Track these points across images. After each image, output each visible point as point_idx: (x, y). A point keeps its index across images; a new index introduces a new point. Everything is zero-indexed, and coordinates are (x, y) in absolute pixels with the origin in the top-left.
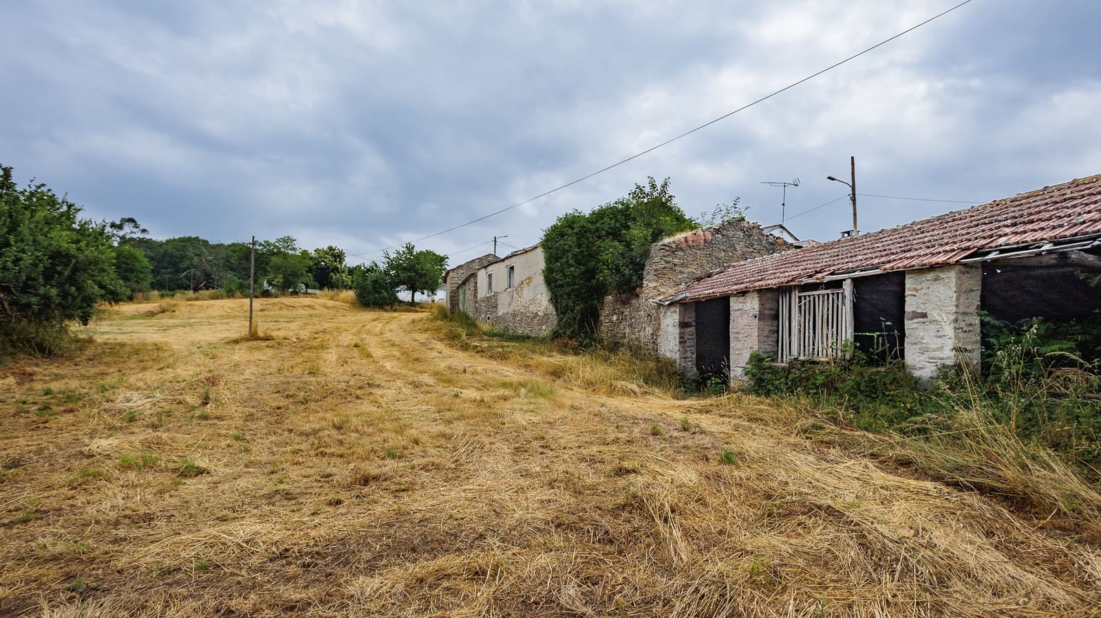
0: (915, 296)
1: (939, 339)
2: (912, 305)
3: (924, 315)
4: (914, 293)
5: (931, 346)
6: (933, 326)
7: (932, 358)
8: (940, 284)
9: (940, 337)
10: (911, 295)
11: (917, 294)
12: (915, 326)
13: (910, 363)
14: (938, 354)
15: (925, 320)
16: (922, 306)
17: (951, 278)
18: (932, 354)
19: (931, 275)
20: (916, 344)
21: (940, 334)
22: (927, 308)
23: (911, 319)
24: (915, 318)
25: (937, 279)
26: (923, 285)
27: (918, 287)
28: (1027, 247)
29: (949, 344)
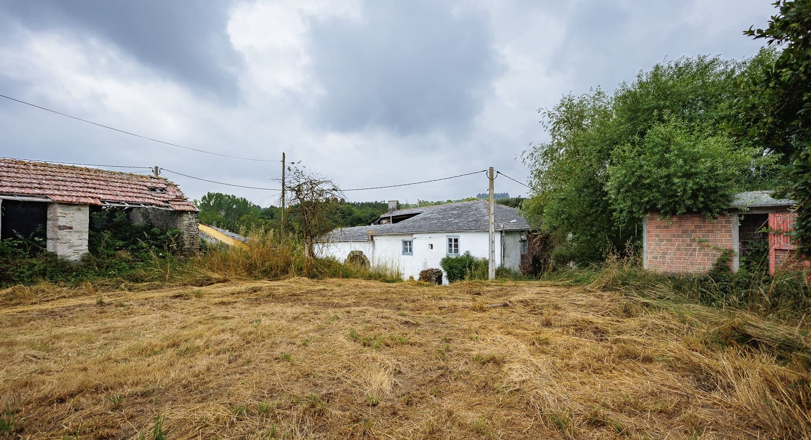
0: (65, 217)
1: (80, 241)
2: (63, 222)
3: (71, 228)
4: (65, 215)
5: (75, 244)
6: (76, 234)
7: (76, 250)
8: (80, 212)
9: (81, 239)
10: (62, 216)
11: (66, 216)
12: (65, 233)
13: (61, 254)
14: (79, 248)
15: (72, 230)
16: (69, 223)
17: (86, 210)
18: (76, 248)
19: (75, 208)
20: (66, 243)
21: (80, 238)
22: (73, 225)
23: (60, 230)
24: (63, 229)
25: (79, 210)
26: (70, 212)
27: (67, 212)
28: (118, 203)
29: (86, 243)
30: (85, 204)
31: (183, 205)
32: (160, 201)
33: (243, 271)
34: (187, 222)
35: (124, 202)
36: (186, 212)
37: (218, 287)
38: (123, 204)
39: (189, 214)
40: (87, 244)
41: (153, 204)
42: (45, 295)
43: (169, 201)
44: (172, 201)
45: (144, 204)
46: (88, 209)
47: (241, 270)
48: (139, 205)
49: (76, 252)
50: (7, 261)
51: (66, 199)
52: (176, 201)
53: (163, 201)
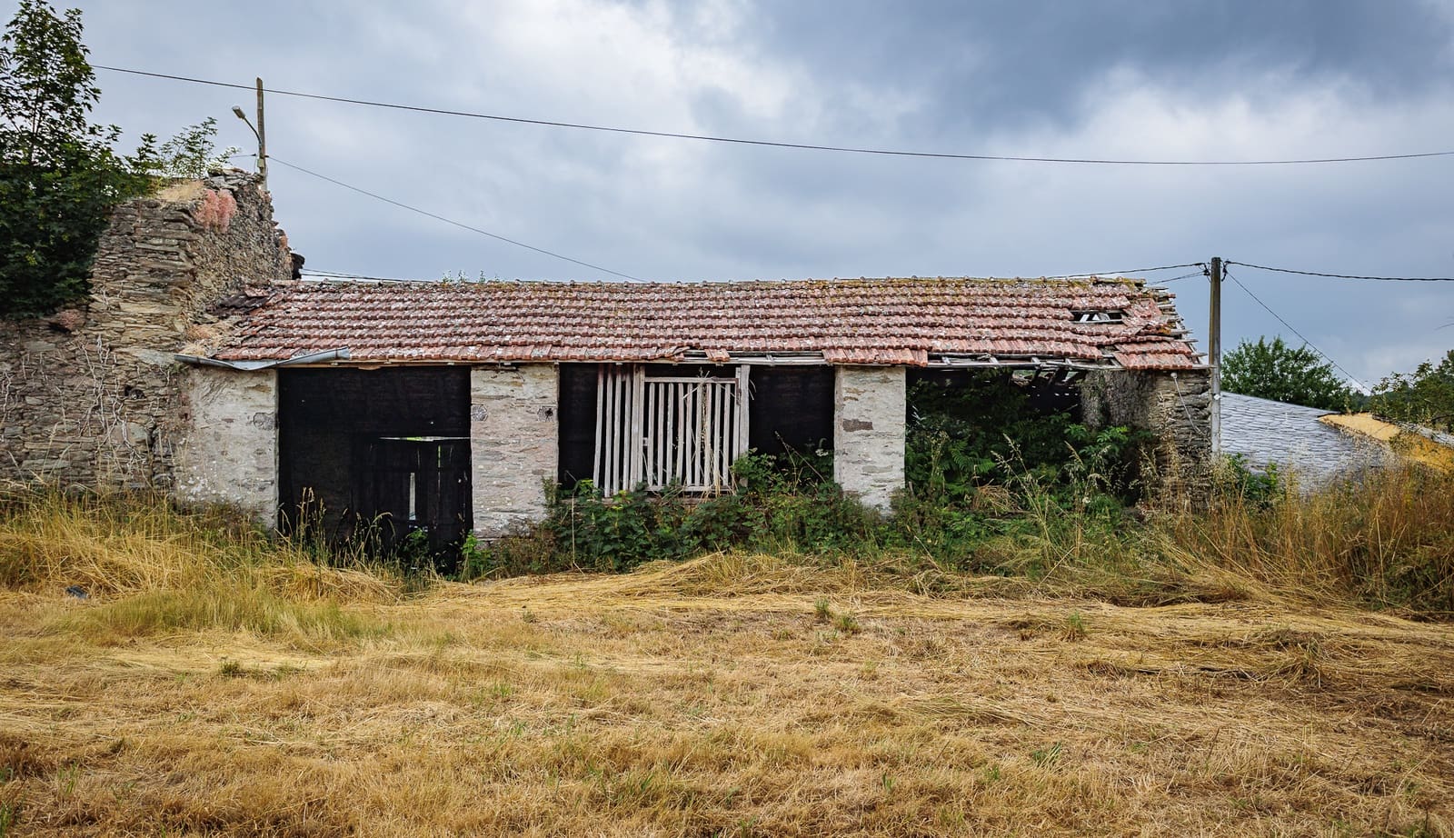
0: (856, 399)
1: (888, 457)
2: (852, 411)
3: (868, 426)
4: (855, 395)
5: (878, 465)
6: (879, 440)
7: (880, 480)
8: (888, 386)
9: (889, 454)
10: (851, 398)
11: (859, 397)
12: (856, 439)
13: (850, 488)
14: (886, 475)
15: (869, 432)
16: (865, 413)
17: (900, 378)
18: (879, 476)
19: (877, 376)
20: (859, 462)
21: (889, 450)
22: (873, 417)
23: (847, 431)
24: (852, 430)
25: (886, 381)
26: (867, 387)
27: (861, 389)
28: (974, 358)
29: (900, 462)
30: (893, 366)
31: (1156, 352)
32: (1091, 345)
33: (1326, 571)
34: (1168, 404)
35: (988, 355)
36: (1165, 373)
37: (1185, 615)
38: (987, 360)
39: (1172, 379)
40: (903, 467)
41: (1067, 355)
42: (755, 580)
43: (1117, 343)
44: (1127, 343)
45: (1039, 358)
46: (903, 377)
47: (1320, 567)
48: (1029, 359)
49: (881, 484)
50: (757, 499)
51: (860, 355)
52: (1138, 343)
53: (1100, 346)
